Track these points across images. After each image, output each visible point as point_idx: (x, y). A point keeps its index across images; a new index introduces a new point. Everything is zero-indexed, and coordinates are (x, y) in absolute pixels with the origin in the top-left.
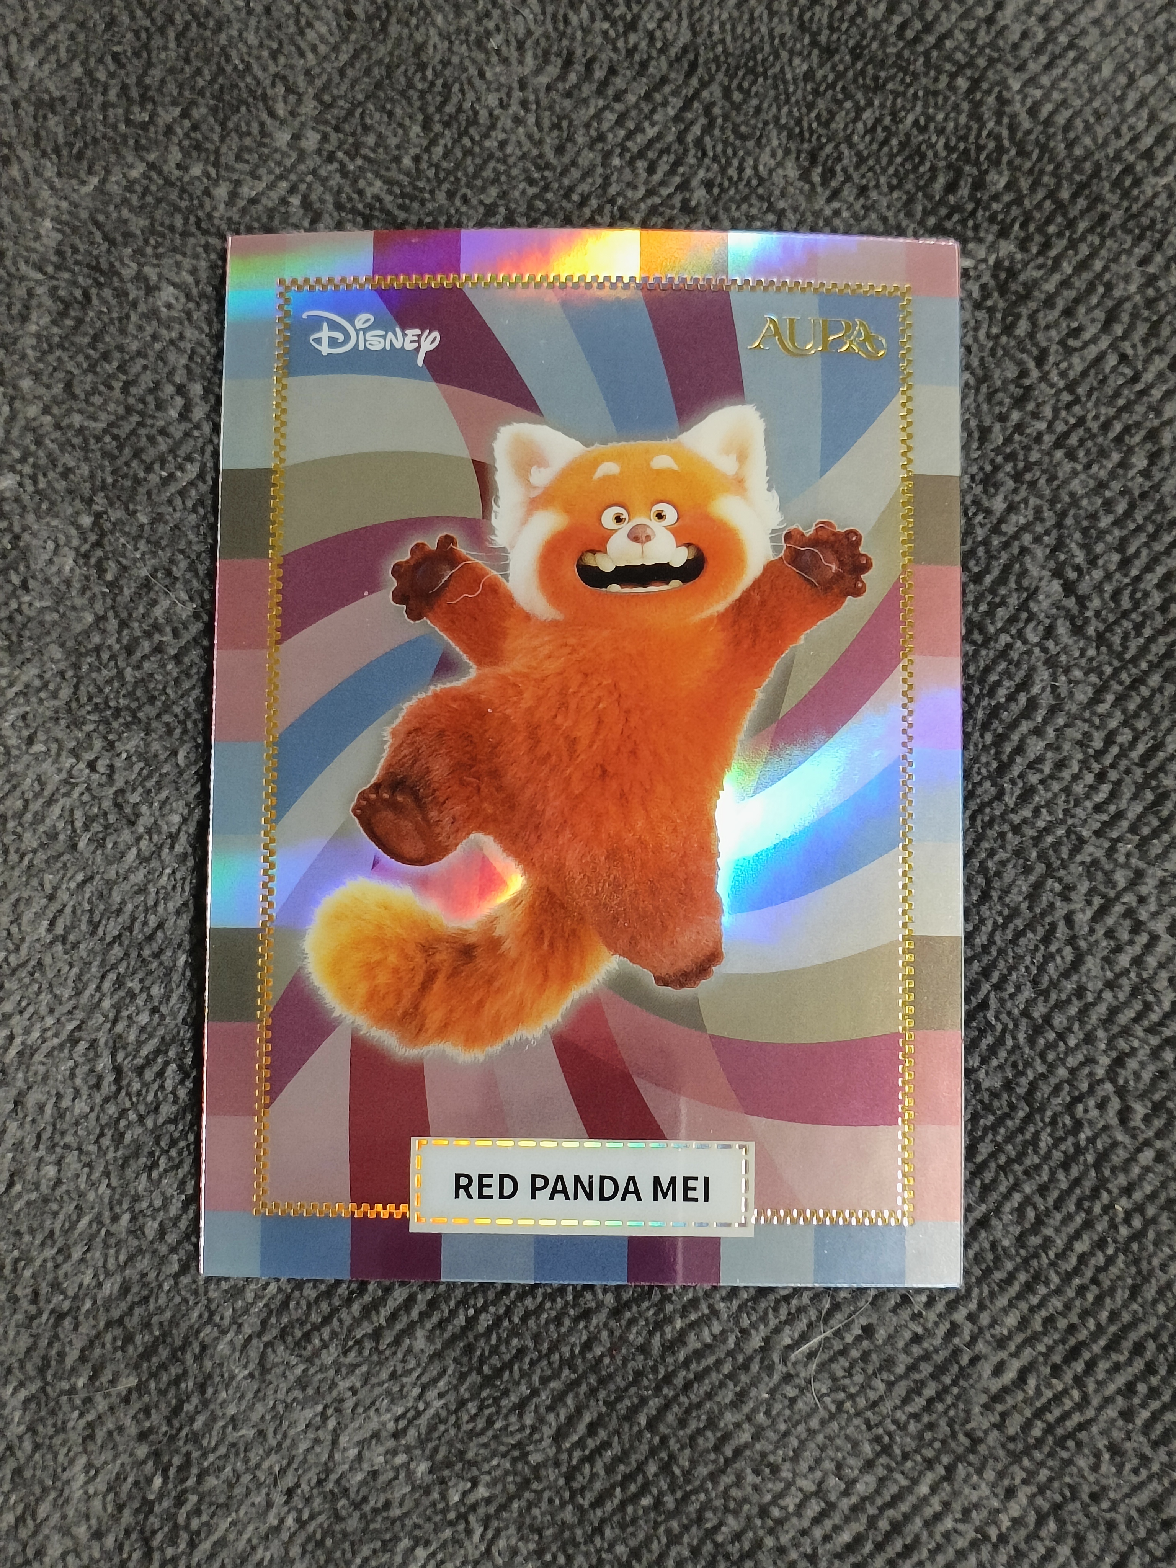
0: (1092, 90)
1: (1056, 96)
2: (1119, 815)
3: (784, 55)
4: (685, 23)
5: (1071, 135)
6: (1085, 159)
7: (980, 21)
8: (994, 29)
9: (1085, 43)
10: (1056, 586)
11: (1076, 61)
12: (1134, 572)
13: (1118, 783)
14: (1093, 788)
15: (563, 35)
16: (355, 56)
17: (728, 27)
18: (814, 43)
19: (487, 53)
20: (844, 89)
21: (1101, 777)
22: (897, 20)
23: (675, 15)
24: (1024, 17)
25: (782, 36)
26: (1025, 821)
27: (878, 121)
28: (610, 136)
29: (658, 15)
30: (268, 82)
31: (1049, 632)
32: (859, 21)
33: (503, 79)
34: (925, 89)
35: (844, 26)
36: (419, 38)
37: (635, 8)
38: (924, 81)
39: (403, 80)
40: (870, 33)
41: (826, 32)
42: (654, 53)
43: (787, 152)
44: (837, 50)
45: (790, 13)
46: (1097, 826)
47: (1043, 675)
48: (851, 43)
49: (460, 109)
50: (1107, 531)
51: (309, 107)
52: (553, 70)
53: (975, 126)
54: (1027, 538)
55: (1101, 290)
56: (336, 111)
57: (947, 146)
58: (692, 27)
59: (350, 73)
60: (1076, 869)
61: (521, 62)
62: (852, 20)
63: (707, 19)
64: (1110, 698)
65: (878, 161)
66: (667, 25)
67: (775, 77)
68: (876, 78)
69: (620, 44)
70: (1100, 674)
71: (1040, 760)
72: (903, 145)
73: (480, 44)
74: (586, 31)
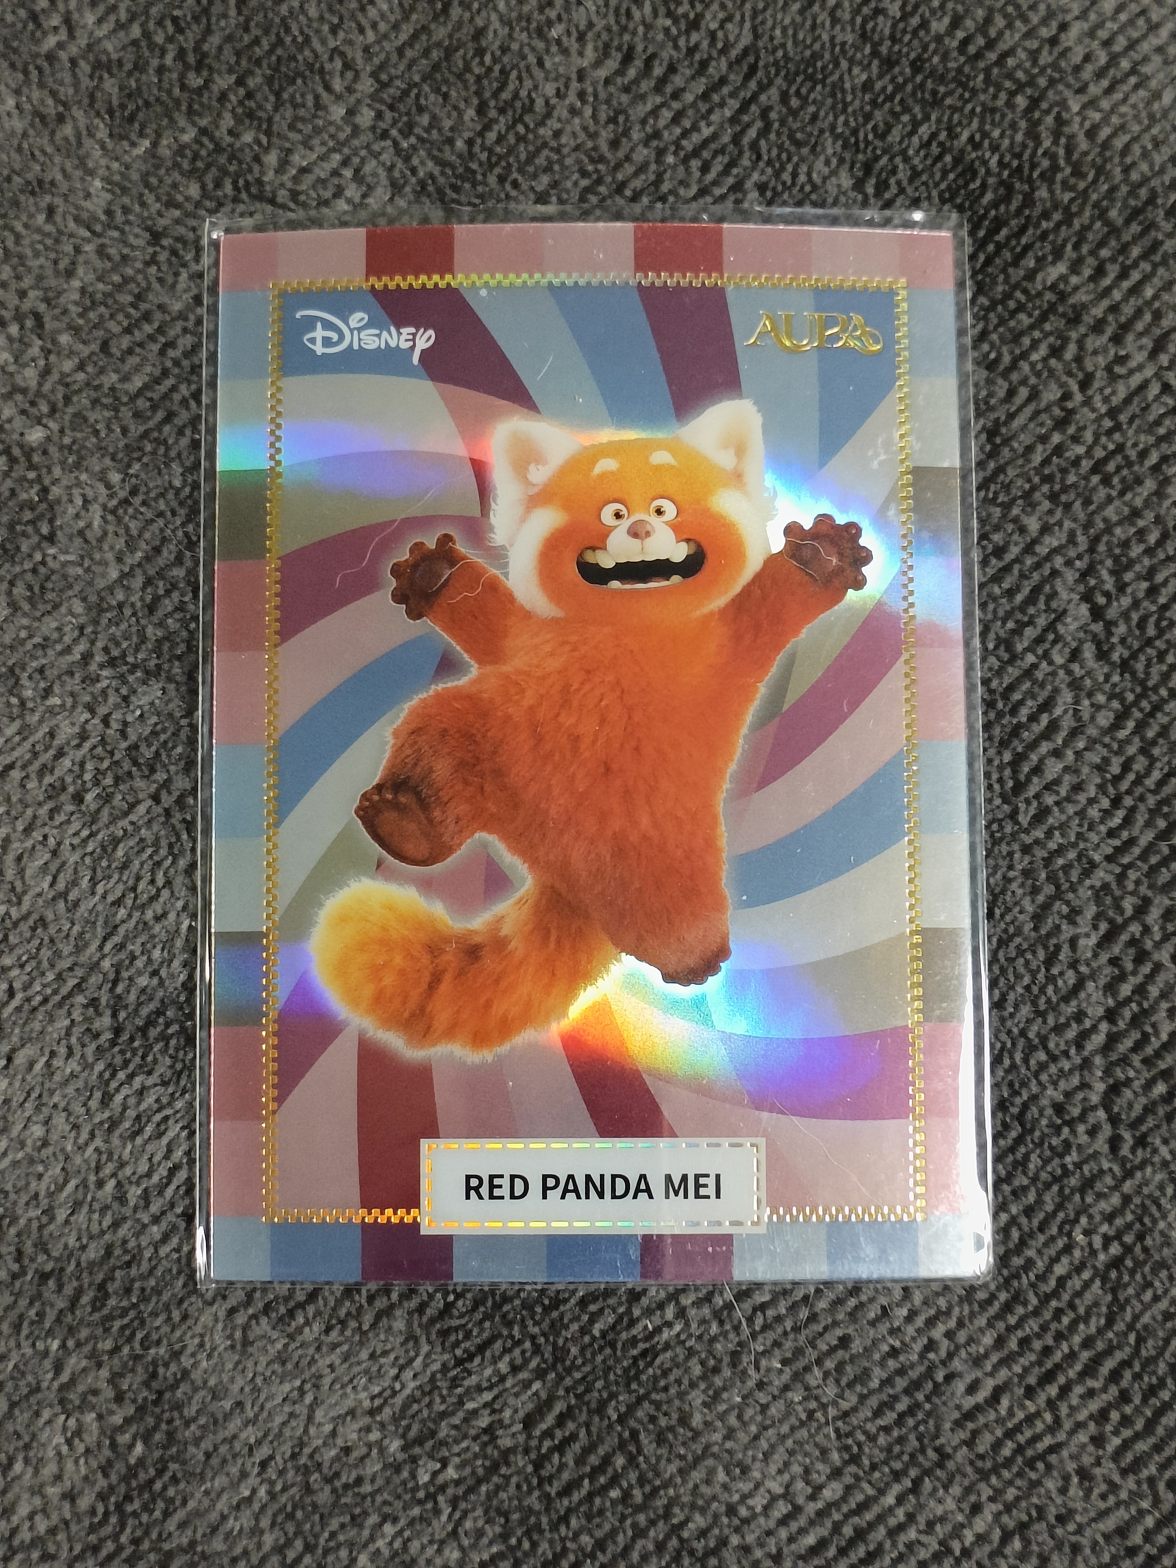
0: (1152, 117)
1: (1115, 120)
2: (1131, 842)
3: (844, 64)
4: (748, 25)
5: (1128, 160)
6: (1140, 185)
7: (1043, 41)
8: (1057, 50)
9: (1146, 69)
10: (1084, 610)
11: (1137, 87)
12: (1162, 600)
13: (1132, 810)
14: (1107, 814)
15: (624, 29)
16: (415, 37)
17: (790, 32)
18: (875, 53)
19: (547, 41)
20: (902, 100)
21: (1116, 802)
22: (960, 34)
23: (738, 17)
24: (1087, 40)
25: (844, 44)
26: (1037, 842)
27: (934, 136)
28: (666, 134)
29: (721, 15)
30: (326, 57)
31: (1075, 655)
32: (922, 33)
33: (561, 70)
34: (983, 104)
35: (907, 38)
36: (480, 22)
37: (699, 7)
38: (982, 97)
39: (461, 64)
40: (932, 46)
41: (888, 43)
42: (715, 54)
43: (842, 161)
44: (898, 62)
45: (853, 21)
46: (1109, 851)
47: (1066, 697)
48: (913, 55)
49: (516, 96)
50: (1138, 560)
51: (366, 85)
52: (613, 64)
53: (1031, 144)
54: (1058, 561)
55: (1148, 317)
56: (392, 91)
57: (1000, 163)
58: (754, 29)
59: (409, 53)
60: (1085, 893)
61: (581, 54)
62: (915, 33)
63: (770, 23)
64: (1131, 724)
65: (932, 176)
66: (729, 26)
67: (834, 85)
68: (934, 93)
69: (682, 42)
70: (1122, 700)
71: (1057, 782)
72: (957, 161)
73: (540, 33)
74: (648, 27)
